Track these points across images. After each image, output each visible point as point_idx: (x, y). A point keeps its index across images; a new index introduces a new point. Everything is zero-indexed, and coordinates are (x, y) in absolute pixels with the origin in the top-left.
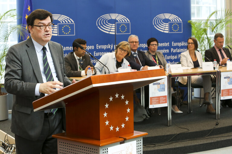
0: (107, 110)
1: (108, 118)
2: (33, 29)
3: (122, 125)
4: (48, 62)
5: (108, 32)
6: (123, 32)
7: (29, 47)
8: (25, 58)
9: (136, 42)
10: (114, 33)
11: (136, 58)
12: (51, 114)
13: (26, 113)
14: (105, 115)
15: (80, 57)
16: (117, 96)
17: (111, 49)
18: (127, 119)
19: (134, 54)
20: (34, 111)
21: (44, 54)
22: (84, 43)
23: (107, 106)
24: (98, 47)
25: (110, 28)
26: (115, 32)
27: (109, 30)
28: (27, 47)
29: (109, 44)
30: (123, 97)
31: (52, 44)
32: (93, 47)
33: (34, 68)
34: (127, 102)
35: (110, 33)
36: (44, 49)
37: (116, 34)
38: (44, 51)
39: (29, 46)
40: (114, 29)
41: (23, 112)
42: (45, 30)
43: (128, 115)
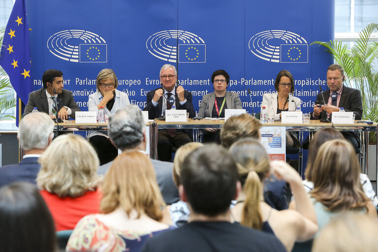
5: (166, 59)
6: (192, 59)
10: (175, 61)
24: (148, 83)
25: (169, 53)
27: (168, 56)
32: (139, 82)
35: (170, 60)
37: (179, 62)
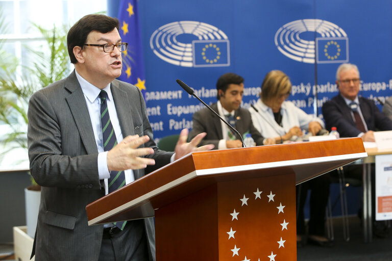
0: (235, 225)
1: (236, 242)
2: (84, 54)
3: (269, 257)
4: (110, 122)
5: (299, 59)
6: (333, 58)
7: (70, 93)
8: (64, 115)
9: (354, 80)
11: (355, 112)
12: (117, 230)
13: (64, 227)
14: (231, 234)
15: (230, 110)
16: (258, 194)
17: (307, 94)
18: (281, 243)
19: (351, 104)
20: (89, 225)
21: (104, 106)
22: (238, 81)
23: (235, 215)
25: (304, 50)
26: (315, 58)
28: (67, 93)
29: (302, 84)
30: (271, 197)
31: (118, 87)
33: (82, 135)
34: (281, 208)
35: (305, 60)
36: (103, 95)
37: (318, 62)
38: (102, 100)
39: (70, 90)
40: (313, 51)
41: (58, 226)
42: (113, 54)
43: (285, 234)
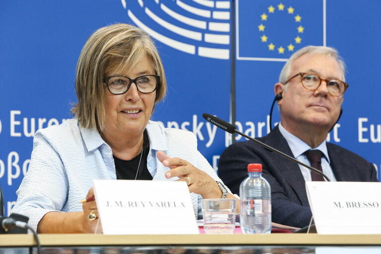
5: (190, 49)
6: (281, 50)
10: (224, 54)
17: (208, 145)
25: (202, 25)
26: (231, 47)
27: (197, 36)
29: (195, 118)
35: (204, 52)
37: (238, 58)
40: (226, 27)
